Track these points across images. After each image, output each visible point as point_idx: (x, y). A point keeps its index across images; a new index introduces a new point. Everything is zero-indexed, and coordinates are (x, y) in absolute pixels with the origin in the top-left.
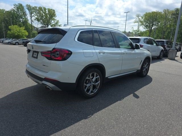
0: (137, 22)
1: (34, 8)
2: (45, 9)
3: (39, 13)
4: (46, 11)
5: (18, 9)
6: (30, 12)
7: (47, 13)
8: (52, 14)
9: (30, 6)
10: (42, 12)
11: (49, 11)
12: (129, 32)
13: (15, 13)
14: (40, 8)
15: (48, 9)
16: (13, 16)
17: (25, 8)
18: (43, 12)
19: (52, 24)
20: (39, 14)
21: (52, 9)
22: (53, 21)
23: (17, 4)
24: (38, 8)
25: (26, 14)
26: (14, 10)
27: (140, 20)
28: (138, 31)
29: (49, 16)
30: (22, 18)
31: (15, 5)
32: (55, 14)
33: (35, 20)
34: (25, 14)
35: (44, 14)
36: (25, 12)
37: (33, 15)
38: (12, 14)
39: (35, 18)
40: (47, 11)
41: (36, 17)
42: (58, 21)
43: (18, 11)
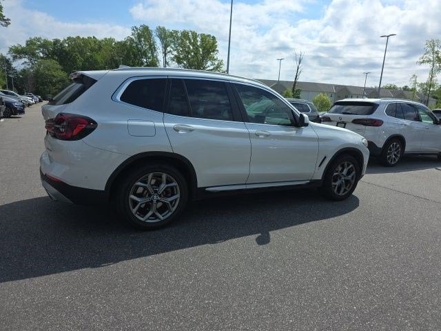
0: (428, 62)
1: (171, 35)
2: (195, 36)
3: (182, 45)
4: (197, 41)
5: (139, 36)
6: (162, 42)
7: (199, 43)
8: (208, 46)
9: (164, 29)
10: (188, 42)
11: (202, 39)
12: (406, 88)
13: (134, 45)
14: (185, 35)
15: (202, 35)
16: (128, 52)
17: (154, 34)
18: (190, 43)
19: (208, 69)
20: (182, 47)
21: (209, 36)
22: (209, 63)
23: (138, 27)
24: (179, 35)
25: (155, 48)
26: (132, 40)
27: (438, 57)
28: (431, 85)
29: (203, 50)
30: (146, 56)
31: (134, 29)
32: (216, 46)
33: (173, 60)
34: (152, 48)
35: (191, 48)
36: (154, 42)
37: (169, 49)
38: (127, 48)
39: (172, 56)
40: (199, 39)
41: (175, 53)
42: (222, 61)
43: (140, 41)
